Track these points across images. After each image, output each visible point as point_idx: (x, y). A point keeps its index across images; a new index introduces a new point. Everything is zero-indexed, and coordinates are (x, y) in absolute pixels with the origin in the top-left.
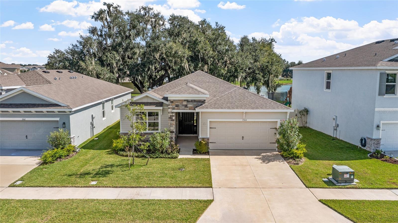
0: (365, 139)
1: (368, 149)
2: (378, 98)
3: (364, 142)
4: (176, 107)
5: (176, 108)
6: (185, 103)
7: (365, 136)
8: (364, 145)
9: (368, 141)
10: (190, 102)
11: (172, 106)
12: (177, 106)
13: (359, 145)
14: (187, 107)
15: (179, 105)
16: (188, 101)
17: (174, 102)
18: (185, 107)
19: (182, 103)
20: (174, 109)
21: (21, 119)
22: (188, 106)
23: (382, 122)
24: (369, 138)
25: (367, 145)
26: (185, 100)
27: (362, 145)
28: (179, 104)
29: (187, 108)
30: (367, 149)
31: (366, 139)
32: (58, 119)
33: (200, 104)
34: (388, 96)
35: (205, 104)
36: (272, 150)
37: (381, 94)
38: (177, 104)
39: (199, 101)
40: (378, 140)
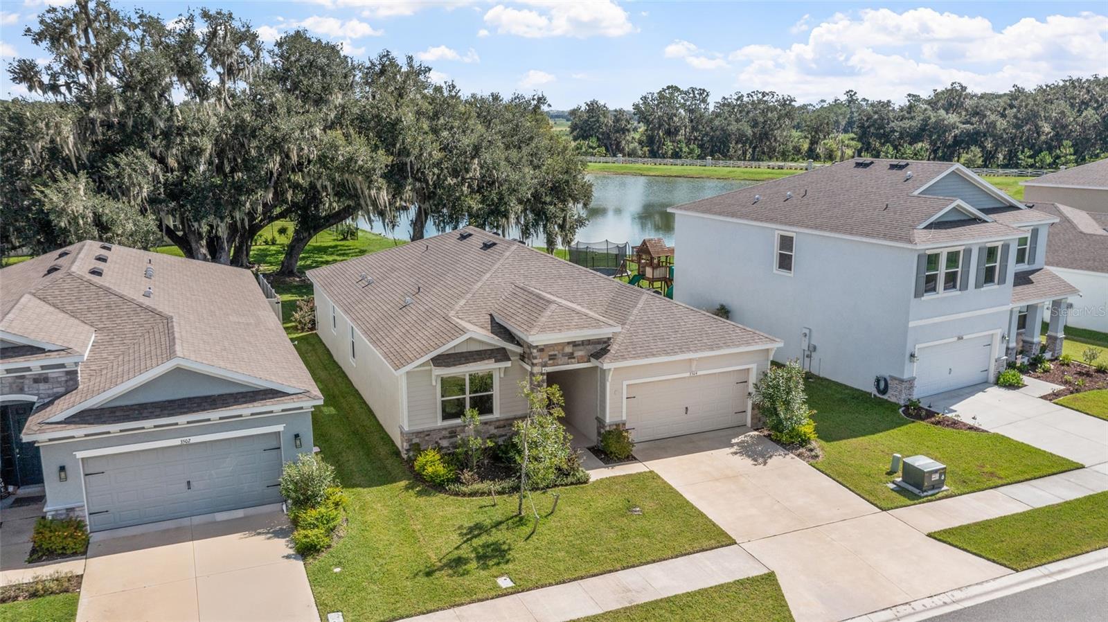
0: (885, 380)
1: (893, 400)
2: (914, 301)
3: (883, 385)
4: (550, 359)
5: (551, 362)
6: (569, 349)
7: (885, 373)
8: (884, 392)
9: (891, 383)
10: (579, 345)
11: (540, 360)
12: (552, 357)
13: (874, 391)
14: (574, 358)
15: (555, 355)
16: (574, 344)
17: (546, 350)
18: (569, 358)
19: (563, 349)
20: (545, 365)
21: (177, 442)
22: (575, 355)
23: (917, 346)
24: (895, 379)
25: (890, 392)
26: (569, 343)
27: (879, 391)
28: (556, 353)
29: (573, 360)
30: (889, 399)
31: (888, 379)
32: (280, 428)
33: (600, 349)
34: (928, 297)
35: (614, 348)
36: (740, 428)
37: (918, 295)
38: (551, 352)
39: (598, 342)
40: (911, 381)
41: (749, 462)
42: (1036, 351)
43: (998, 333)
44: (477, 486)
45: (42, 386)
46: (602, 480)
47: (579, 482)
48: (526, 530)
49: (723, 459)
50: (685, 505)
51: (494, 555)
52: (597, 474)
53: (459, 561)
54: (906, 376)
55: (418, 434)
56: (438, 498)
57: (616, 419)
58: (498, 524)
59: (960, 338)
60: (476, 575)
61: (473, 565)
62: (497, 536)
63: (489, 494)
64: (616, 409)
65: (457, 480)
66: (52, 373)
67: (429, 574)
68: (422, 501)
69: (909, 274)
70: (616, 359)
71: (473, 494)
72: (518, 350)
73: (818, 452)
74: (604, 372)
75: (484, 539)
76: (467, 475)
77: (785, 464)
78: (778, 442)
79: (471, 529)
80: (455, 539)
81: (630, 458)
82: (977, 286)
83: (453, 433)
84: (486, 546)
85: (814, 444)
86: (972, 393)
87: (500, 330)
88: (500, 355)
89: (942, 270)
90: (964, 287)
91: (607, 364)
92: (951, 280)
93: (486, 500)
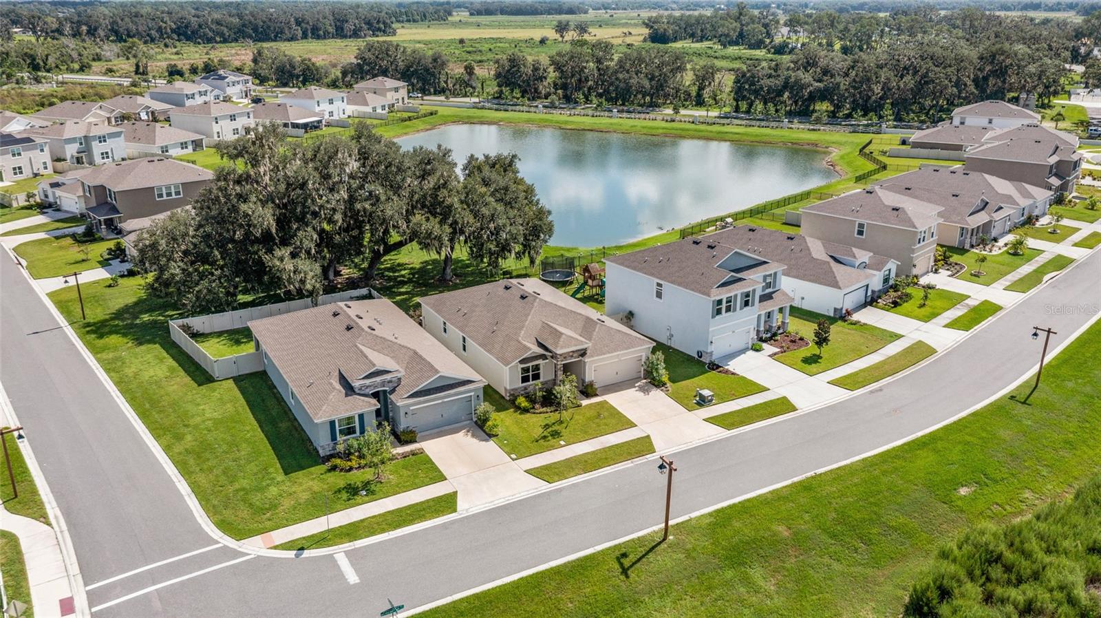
0: (701, 352)
1: (704, 361)
2: (711, 320)
3: (700, 354)
5: (564, 359)
6: (571, 354)
7: (700, 349)
8: (701, 357)
9: (703, 354)
10: (575, 352)
11: (560, 359)
13: (697, 357)
14: (573, 357)
16: (573, 352)
17: (563, 355)
18: (571, 358)
19: (569, 354)
20: (562, 360)
21: (440, 401)
23: (714, 338)
24: (705, 352)
25: (703, 357)
26: (571, 352)
27: (699, 356)
28: (567, 356)
32: (472, 394)
33: (583, 353)
34: (718, 317)
35: (588, 352)
36: (638, 379)
37: (713, 317)
38: (565, 356)
39: (582, 350)
40: (712, 353)
41: (642, 394)
42: (774, 330)
43: (752, 327)
44: (541, 410)
45: (390, 384)
46: (587, 405)
47: (578, 406)
48: (564, 425)
49: (632, 393)
50: (619, 413)
51: (556, 434)
52: (585, 402)
53: (545, 437)
54: (709, 351)
55: (512, 390)
56: (528, 415)
57: (590, 380)
58: (554, 424)
59: (734, 332)
60: (553, 442)
61: (550, 438)
62: (555, 428)
63: (547, 412)
64: (590, 376)
65: (533, 408)
66: (393, 379)
67: (537, 441)
68: (523, 416)
69: (709, 309)
70: (589, 357)
71: (540, 413)
72: (550, 354)
73: (669, 388)
74: (585, 362)
75: (550, 429)
76: (537, 406)
77: (657, 394)
78: (654, 384)
79: (545, 426)
80: (542, 430)
81: (596, 395)
82: (741, 309)
83: (526, 388)
84: (552, 431)
85: (668, 385)
86: (739, 355)
87: (541, 345)
88: (543, 357)
89: (724, 305)
90: (735, 310)
91: (587, 359)
92: (728, 309)
93: (547, 415)
